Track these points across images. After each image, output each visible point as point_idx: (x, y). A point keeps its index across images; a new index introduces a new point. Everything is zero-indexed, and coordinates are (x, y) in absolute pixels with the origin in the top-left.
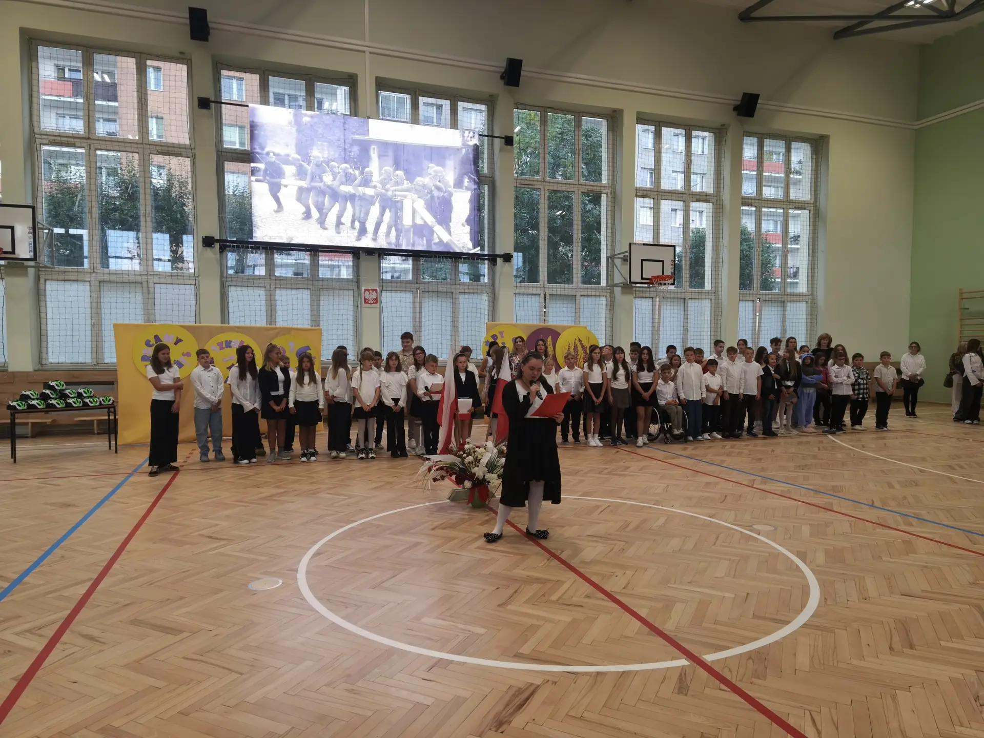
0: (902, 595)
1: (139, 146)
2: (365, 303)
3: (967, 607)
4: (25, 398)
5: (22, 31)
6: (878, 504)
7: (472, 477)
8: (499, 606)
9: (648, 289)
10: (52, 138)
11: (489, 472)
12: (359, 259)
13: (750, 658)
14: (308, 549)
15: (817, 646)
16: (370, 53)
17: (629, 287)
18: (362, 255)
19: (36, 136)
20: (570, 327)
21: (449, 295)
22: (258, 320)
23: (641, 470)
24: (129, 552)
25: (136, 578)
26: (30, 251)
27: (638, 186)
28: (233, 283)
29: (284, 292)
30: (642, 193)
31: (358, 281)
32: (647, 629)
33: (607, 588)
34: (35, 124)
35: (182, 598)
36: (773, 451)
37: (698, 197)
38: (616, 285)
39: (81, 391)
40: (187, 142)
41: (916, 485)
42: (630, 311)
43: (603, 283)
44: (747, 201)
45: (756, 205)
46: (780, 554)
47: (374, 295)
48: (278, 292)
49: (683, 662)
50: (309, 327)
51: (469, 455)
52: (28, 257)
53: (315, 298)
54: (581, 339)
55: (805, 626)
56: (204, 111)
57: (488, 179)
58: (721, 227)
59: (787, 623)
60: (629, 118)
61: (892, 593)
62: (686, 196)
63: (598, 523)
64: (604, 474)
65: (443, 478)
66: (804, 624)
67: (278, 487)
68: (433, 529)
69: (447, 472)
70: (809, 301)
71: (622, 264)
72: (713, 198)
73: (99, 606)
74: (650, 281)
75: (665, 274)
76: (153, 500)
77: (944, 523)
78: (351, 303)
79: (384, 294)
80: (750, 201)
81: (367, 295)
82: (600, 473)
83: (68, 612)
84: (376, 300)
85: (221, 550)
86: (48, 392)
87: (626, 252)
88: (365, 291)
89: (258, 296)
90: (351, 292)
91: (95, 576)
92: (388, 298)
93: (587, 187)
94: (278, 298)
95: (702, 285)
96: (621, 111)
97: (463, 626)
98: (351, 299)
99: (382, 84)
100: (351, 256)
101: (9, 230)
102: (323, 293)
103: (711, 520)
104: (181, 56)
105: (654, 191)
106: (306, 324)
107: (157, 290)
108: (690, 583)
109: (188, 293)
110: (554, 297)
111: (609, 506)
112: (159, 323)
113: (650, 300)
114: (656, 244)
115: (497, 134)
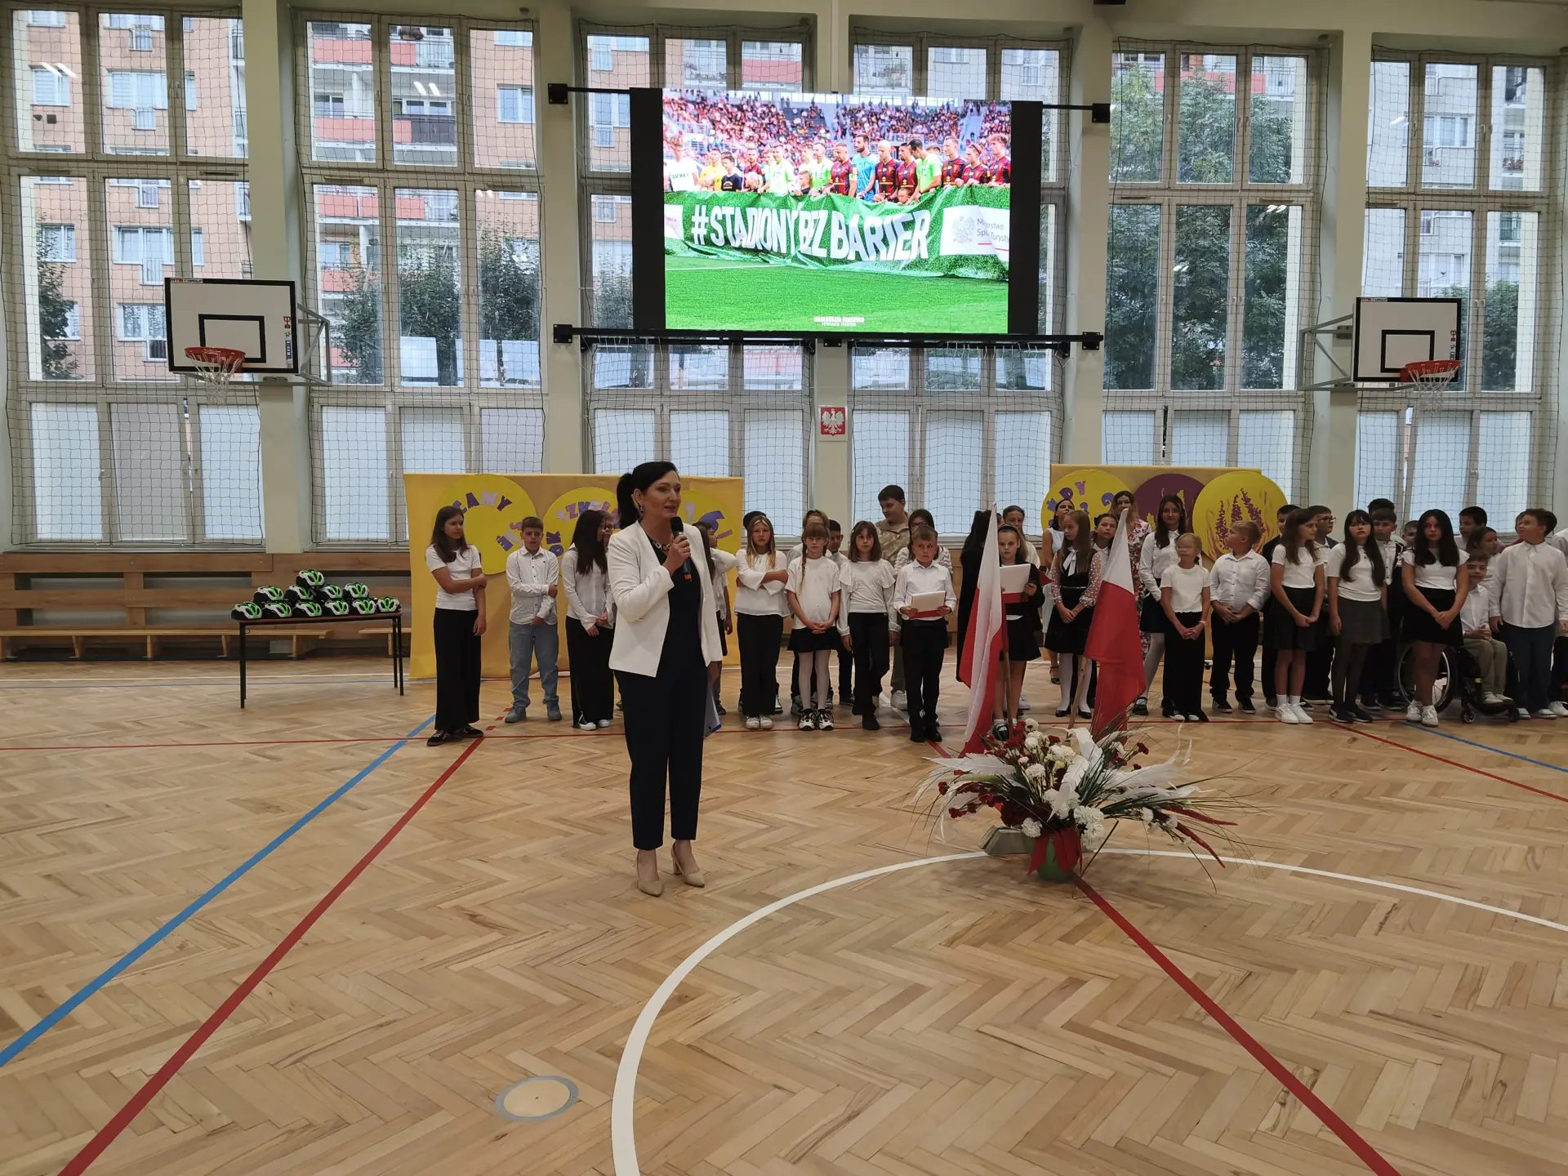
1: (458, 177)
2: (823, 433)
4: (261, 599)
7: (1042, 811)
9: (1390, 394)
10: (327, 172)
11: (1084, 804)
12: (813, 354)
17: (1349, 388)
18: (819, 345)
19: (304, 171)
20: (1223, 472)
21: (977, 416)
23: (1435, 794)
25: (281, 1033)
26: (288, 357)
27: (1371, 184)
28: (602, 404)
29: (683, 417)
30: (1381, 199)
31: (811, 395)
34: (303, 150)
37: (1506, 200)
38: (1318, 388)
39: (349, 588)
40: (533, 165)
42: (1346, 439)
43: (1289, 382)
47: (839, 419)
48: (674, 417)
50: (726, 476)
52: (287, 367)
53: (736, 426)
54: (1249, 496)
56: (559, 107)
57: (1056, 192)
60: (1354, 48)
62: (1479, 201)
63: (1390, 969)
65: (972, 808)
69: (982, 796)
71: (1334, 345)
72: (1542, 203)
73: (162, 1124)
74: (1403, 375)
75: (1436, 359)
76: (412, 804)
78: (799, 433)
79: (857, 417)
81: (827, 419)
84: (843, 427)
86: (296, 589)
87: (1350, 317)
88: (822, 412)
89: (642, 425)
90: (799, 415)
92: (864, 425)
93: (1262, 194)
94: (674, 427)
95: (1509, 382)
96: (1338, 36)
98: (799, 426)
99: (864, 31)
100: (799, 349)
101: (257, 323)
102: (752, 418)
104: (524, 16)
105: (1407, 193)
106: (721, 471)
107: (485, 420)
109: (530, 422)
110: (1184, 415)
111: (1395, 907)
112: (485, 472)
113: (1394, 415)
114: (1419, 299)
115: (1077, 100)
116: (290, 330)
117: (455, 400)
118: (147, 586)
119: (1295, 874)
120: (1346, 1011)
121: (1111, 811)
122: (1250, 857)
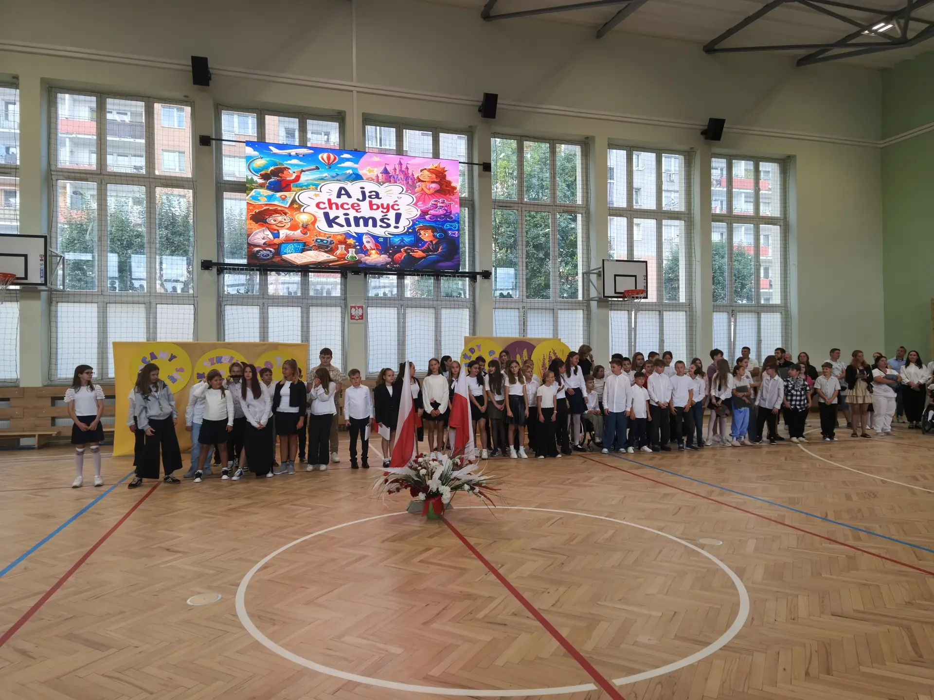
0: (832, 615)
1: (146, 180)
2: (352, 319)
3: (897, 628)
5: (43, 81)
6: (831, 517)
7: (426, 489)
8: (424, 624)
9: (623, 303)
10: (67, 174)
11: (443, 484)
12: (346, 278)
13: (660, 683)
14: (257, 562)
15: (732, 671)
16: (358, 92)
17: (604, 301)
18: (349, 275)
19: (53, 173)
21: (431, 311)
22: (253, 336)
23: (603, 480)
24: (88, 564)
25: (86, 591)
26: (41, 277)
27: (612, 205)
28: (229, 302)
29: (276, 309)
31: (345, 299)
32: (564, 650)
33: (536, 606)
34: (52, 162)
35: (122, 612)
36: (739, 460)
37: (670, 215)
38: (592, 299)
40: (190, 175)
41: (875, 496)
42: (605, 324)
43: (580, 298)
44: (718, 218)
45: (727, 221)
46: (719, 570)
47: (360, 312)
48: (271, 309)
49: (591, 687)
50: (299, 342)
51: (424, 468)
52: (40, 282)
53: (305, 315)
54: (555, 352)
55: (725, 648)
56: (205, 148)
57: (468, 202)
58: (693, 242)
59: (708, 644)
60: (600, 143)
61: (822, 612)
62: (659, 215)
63: (547, 536)
64: (565, 485)
65: (398, 490)
66: (724, 646)
67: (248, 498)
68: (383, 542)
69: (401, 485)
70: (783, 312)
71: (597, 279)
72: (685, 216)
73: (43, 619)
74: (623, 295)
75: (637, 288)
76: (127, 511)
77: (893, 537)
78: (339, 319)
79: (370, 310)
80: (721, 218)
81: (353, 312)
82: (561, 484)
83: (11, 625)
84: (362, 316)
85: (174, 563)
87: (600, 268)
88: (351, 309)
89: (252, 313)
90: (339, 309)
91: (48, 588)
93: (563, 208)
94: (270, 314)
95: (675, 297)
96: (593, 138)
97: (381, 646)
98: (339, 315)
99: (369, 120)
100: (339, 275)
101: (23, 258)
102: (313, 311)
103: (659, 533)
104: (185, 99)
105: (627, 210)
106: (297, 339)
107: (159, 310)
108: (620, 600)
109: (187, 312)
110: (532, 311)
111: (561, 518)
112: (158, 340)
113: (626, 312)
114: (630, 261)
115: (476, 161)
116: (43, 262)
117: (141, 299)
119: (530, 510)
120: (523, 549)
121: (454, 489)
122: (516, 506)
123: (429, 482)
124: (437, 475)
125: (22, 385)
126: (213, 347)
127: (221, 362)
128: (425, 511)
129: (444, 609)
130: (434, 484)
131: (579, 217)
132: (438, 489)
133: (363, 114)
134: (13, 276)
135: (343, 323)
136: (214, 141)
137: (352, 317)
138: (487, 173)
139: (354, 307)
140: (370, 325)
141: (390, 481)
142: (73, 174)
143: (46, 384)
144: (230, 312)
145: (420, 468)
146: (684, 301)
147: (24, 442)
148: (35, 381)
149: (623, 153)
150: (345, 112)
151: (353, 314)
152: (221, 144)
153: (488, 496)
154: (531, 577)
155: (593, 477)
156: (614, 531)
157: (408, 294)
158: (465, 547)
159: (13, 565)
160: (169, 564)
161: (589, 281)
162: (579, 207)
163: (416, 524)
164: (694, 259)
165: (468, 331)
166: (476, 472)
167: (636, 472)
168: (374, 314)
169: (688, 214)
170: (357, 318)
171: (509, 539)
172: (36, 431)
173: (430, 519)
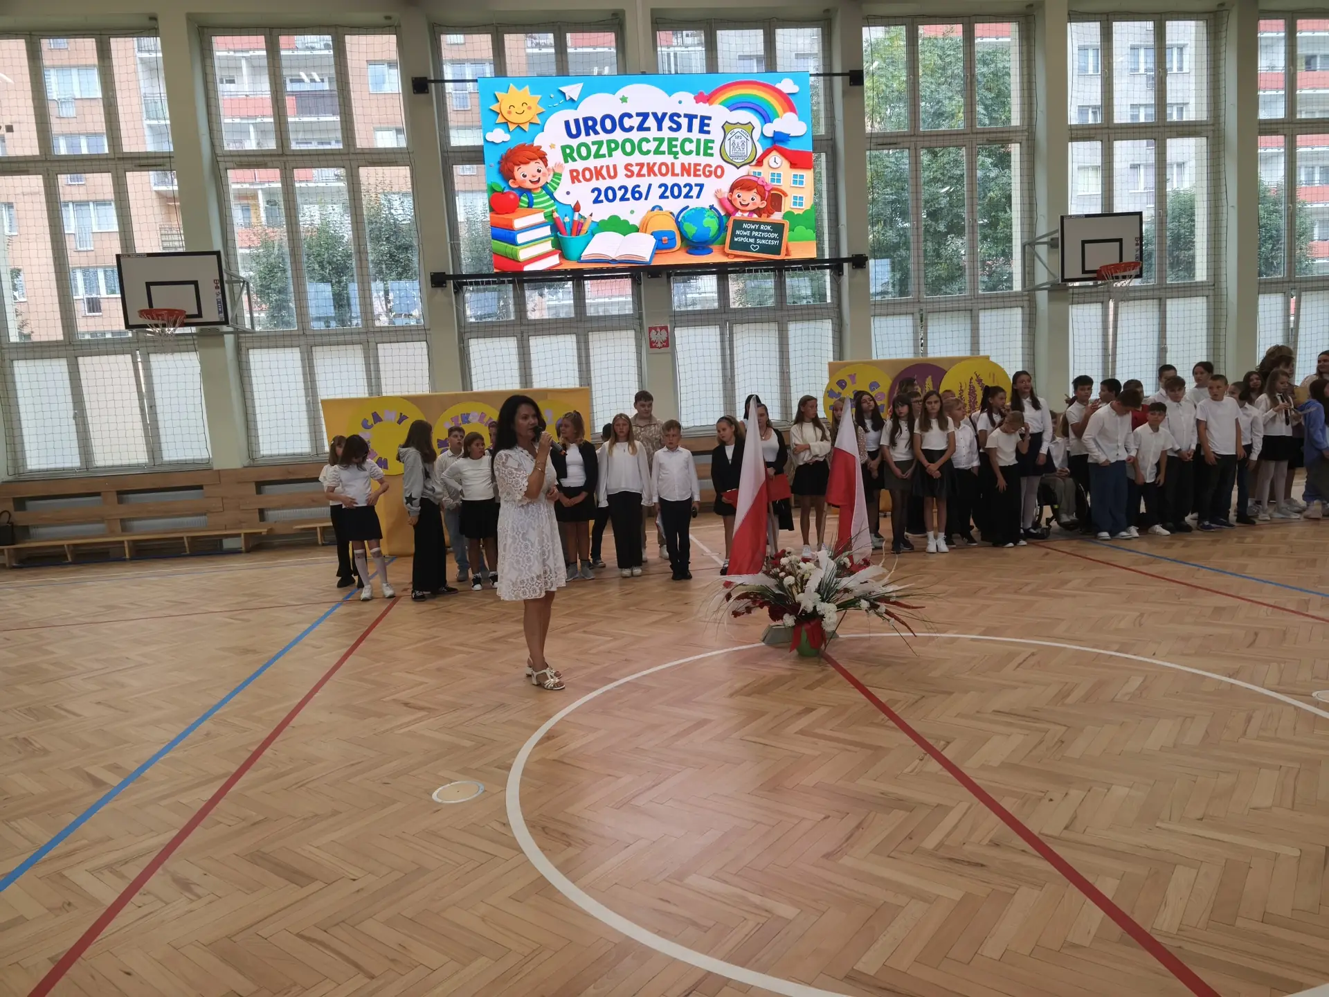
1: (345, 157)
2: (651, 347)
7: (795, 608)
9: (1094, 290)
10: (238, 159)
11: (823, 600)
12: (640, 284)
17: (1060, 289)
18: (644, 279)
19: (219, 159)
21: (773, 325)
22: (510, 381)
23: (1089, 585)
24: (294, 727)
25: (286, 774)
26: (220, 312)
27: (1073, 123)
28: (473, 335)
29: (540, 340)
30: (1081, 134)
31: (640, 318)
32: (1116, 929)
33: (1033, 826)
34: (217, 143)
37: (1180, 129)
38: (1038, 288)
40: (404, 145)
42: (1061, 329)
43: (1017, 286)
44: (1270, 128)
45: (1286, 131)
47: (663, 335)
48: (533, 341)
50: (578, 386)
51: (789, 574)
52: (217, 319)
53: (583, 345)
54: (981, 377)
56: (422, 96)
57: (825, 143)
60: (1053, 13)
62: (1159, 130)
63: (1016, 688)
64: (1024, 594)
65: (749, 610)
68: (731, 695)
69: (754, 602)
71: (1049, 252)
72: (1208, 129)
73: (220, 823)
74: (1098, 275)
75: (1125, 260)
78: (633, 349)
79: (678, 332)
80: (1274, 127)
81: (653, 335)
82: (1016, 592)
84: (667, 341)
85: (415, 727)
87: (1056, 231)
88: (650, 331)
89: (507, 347)
90: (631, 333)
91: (234, 769)
93: (988, 136)
94: (532, 348)
95: (1188, 273)
97: (756, 899)
98: (632, 342)
99: (663, 21)
100: (629, 281)
101: (193, 286)
102: (593, 337)
103: (1232, 681)
104: (388, 22)
105: (1102, 128)
106: (572, 382)
107: (381, 352)
108: (1201, 819)
109: (418, 350)
110: (936, 315)
111: (1033, 654)
112: (384, 394)
113: (1099, 306)
114: (1108, 214)
115: (837, 68)
116: (219, 290)
117: (356, 338)
118: (120, 501)
119: (973, 640)
120: (978, 712)
121: (843, 606)
122: (945, 632)
123: (799, 597)
124: (813, 584)
125: (216, 467)
126: (455, 400)
127: (469, 422)
128: (795, 643)
129: (858, 827)
130: (808, 600)
131: (1015, 150)
132: (815, 607)
133: (652, 10)
134: (182, 312)
135: (639, 353)
136: (433, 85)
137: (652, 345)
138: (857, 88)
139: (655, 329)
140: (680, 355)
141: (734, 596)
142: (246, 159)
143: (246, 462)
144: (477, 347)
145: (782, 574)
146: (1205, 279)
147: (228, 544)
148: (233, 460)
149: (1094, 28)
150: (623, 12)
151: (653, 339)
152: (443, 88)
153: (903, 619)
154: (1008, 766)
155: (1070, 581)
156: (1141, 679)
157: (735, 303)
158: (872, 707)
159: (191, 729)
160: (407, 729)
161: (1034, 255)
162: (1015, 130)
163: (781, 664)
164: (1224, 202)
165: (831, 354)
166: (878, 578)
167: (1144, 569)
168: (685, 338)
169: (1213, 125)
170: (659, 345)
171: (950, 693)
172: (241, 528)
173: (803, 656)
